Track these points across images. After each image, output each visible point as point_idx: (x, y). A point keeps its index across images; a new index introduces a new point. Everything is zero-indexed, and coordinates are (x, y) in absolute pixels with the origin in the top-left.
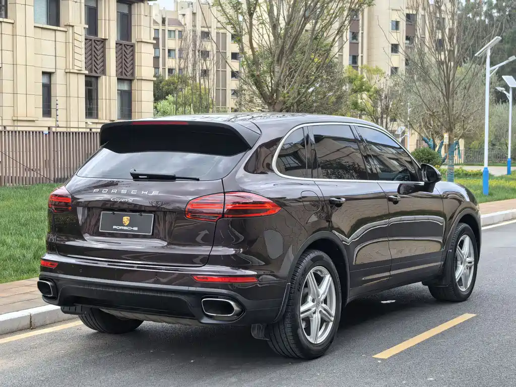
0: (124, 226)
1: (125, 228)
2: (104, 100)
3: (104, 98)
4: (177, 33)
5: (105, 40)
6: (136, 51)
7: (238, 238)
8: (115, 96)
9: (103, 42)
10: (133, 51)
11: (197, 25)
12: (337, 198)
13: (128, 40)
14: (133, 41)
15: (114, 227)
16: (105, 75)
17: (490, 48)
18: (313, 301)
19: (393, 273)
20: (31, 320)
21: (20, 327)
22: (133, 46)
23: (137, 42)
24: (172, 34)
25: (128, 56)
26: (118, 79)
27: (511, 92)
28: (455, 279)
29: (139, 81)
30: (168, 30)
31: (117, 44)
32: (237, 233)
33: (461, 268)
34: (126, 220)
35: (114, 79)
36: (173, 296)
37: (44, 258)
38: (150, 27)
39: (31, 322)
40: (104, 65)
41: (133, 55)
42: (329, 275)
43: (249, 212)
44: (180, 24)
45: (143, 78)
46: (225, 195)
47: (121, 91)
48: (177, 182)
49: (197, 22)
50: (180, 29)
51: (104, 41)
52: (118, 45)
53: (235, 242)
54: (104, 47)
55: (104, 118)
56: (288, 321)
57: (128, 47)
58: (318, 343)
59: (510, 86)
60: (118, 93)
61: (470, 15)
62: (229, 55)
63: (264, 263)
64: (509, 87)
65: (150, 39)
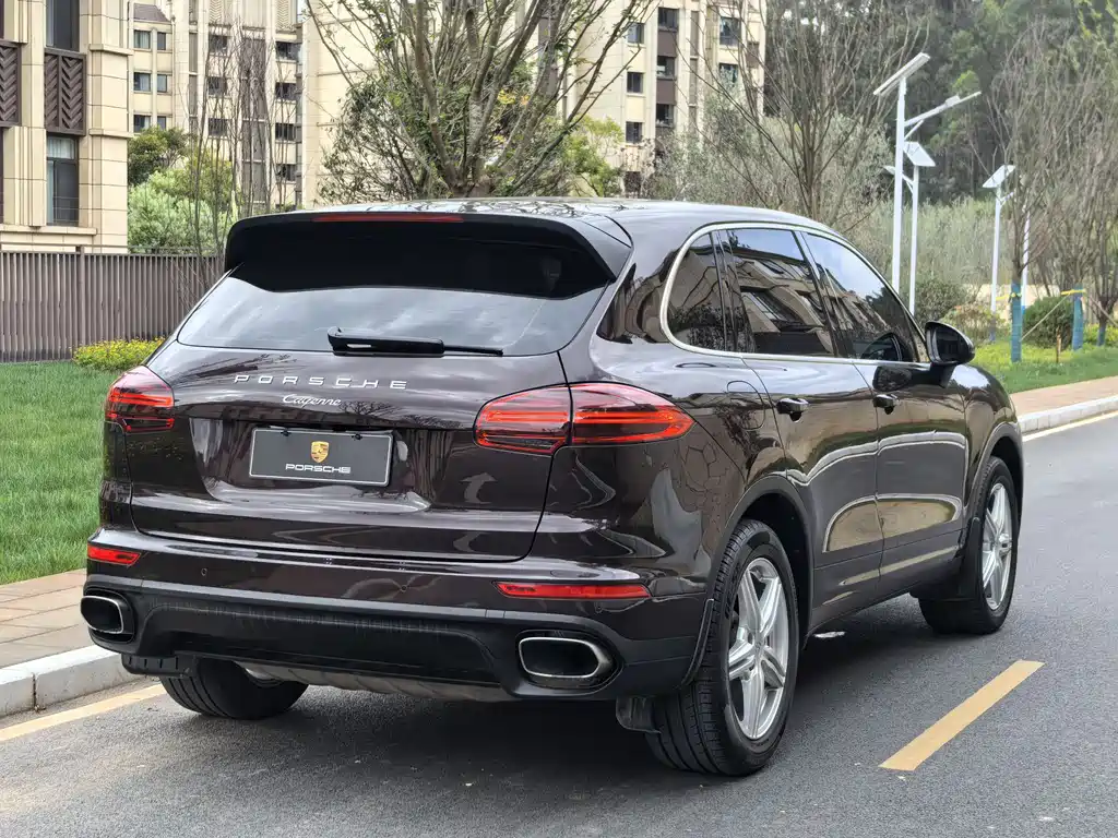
0: (314, 463)
1: (319, 469)
2: (17, 182)
3: (17, 176)
4: (154, 36)
5: (20, 45)
6: (90, 72)
7: (599, 494)
8: (41, 171)
9: (14, 49)
10: (82, 71)
11: (200, 21)
12: (794, 399)
13: (70, 48)
14: (83, 49)
15: (288, 466)
16: (20, 125)
17: (904, 79)
18: (750, 640)
19: (887, 570)
20: (34, 688)
21: (12, 706)
22: (81, 61)
23: (92, 51)
24: (144, 38)
25: (70, 83)
26: (50, 135)
27: (916, 176)
28: (982, 583)
29: (97, 140)
30: (135, 31)
31: (46, 55)
32: (596, 479)
33: (992, 560)
34: (319, 449)
35: (40, 136)
36: (446, 631)
37: (97, 540)
38: (121, 20)
39: (35, 694)
40: (17, 103)
41: (83, 81)
42: (777, 579)
43: (624, 429)
44: (161, 17)
45: (105, 133)
46: (570, 391)
47: (55, 160)
48: (448, 358)
49: (200, 13)
50: (163, 28)
51: (17, 47)
52: (49, 58)
53: (594, 501)
54: (17, 62)
55: (17, 221)
56: (703, 688)
57: (70, 63)
58: (759, 736)
59: (914, 163)
60: (48, 165)
61: (788, 14)
62: (270, 87)
63: (663, 553)
64: (912, 165)
65: (121, 46)
